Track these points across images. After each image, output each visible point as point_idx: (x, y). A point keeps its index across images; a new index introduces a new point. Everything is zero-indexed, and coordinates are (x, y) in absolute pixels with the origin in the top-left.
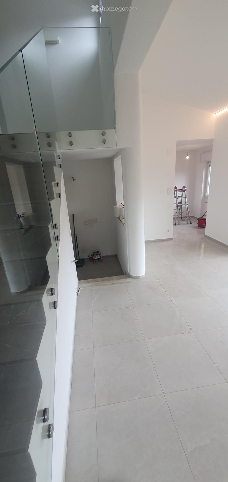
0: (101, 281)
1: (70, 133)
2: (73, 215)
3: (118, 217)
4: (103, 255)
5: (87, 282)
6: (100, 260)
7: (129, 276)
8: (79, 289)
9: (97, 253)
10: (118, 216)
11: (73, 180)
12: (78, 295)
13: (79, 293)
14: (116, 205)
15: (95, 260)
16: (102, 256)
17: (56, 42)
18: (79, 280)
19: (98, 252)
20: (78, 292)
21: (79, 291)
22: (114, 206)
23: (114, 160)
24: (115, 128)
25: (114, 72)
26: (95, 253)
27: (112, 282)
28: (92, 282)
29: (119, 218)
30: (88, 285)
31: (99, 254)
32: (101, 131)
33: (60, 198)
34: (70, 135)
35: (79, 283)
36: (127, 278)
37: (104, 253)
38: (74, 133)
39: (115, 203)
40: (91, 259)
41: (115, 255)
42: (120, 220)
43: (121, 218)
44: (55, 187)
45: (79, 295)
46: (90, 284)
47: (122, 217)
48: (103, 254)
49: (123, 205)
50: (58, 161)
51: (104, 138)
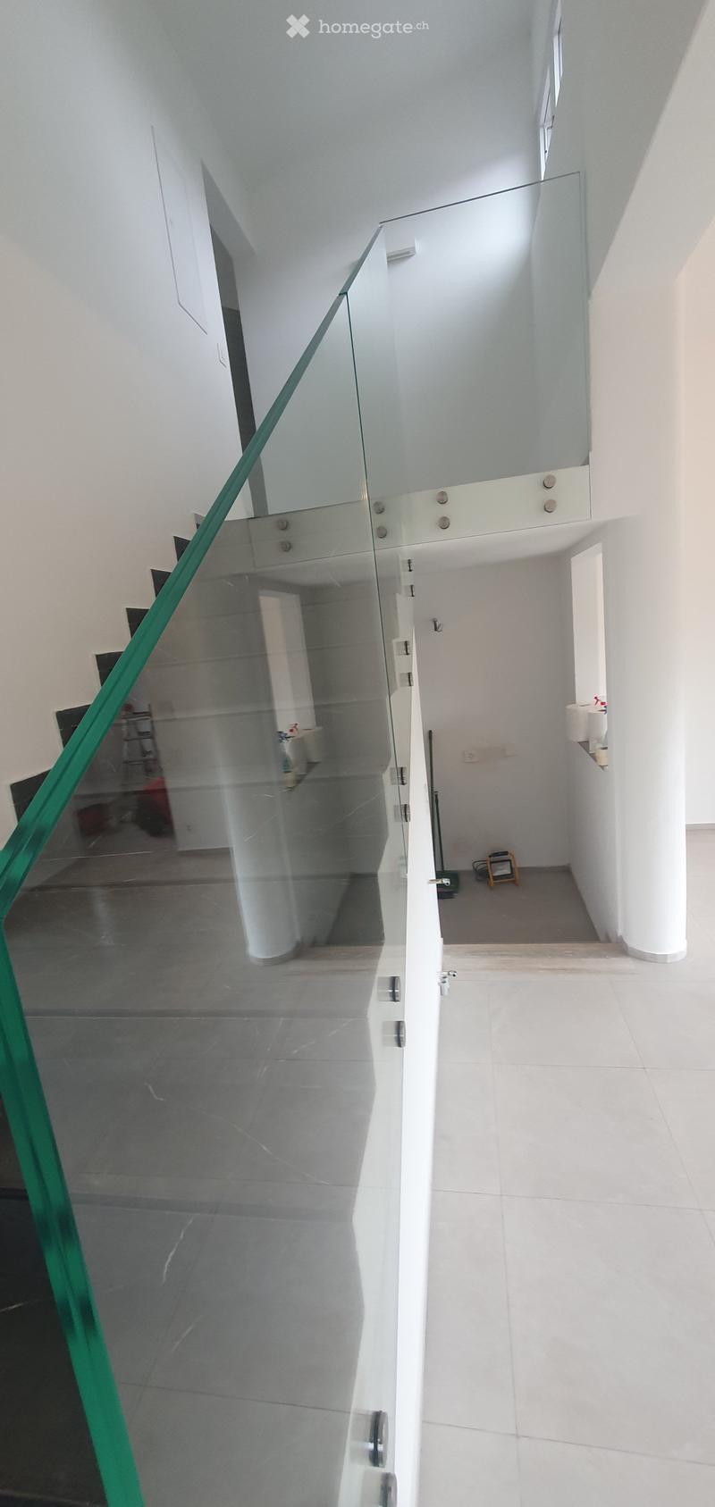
0: (521, 956)
1: (443, 493)
2: (430, 732)
3: (580, 743)
4: (522, 866)
5: (474, 953)
6: (510, 879)
7: (619, 948)
8: (448, 975)
9: (500, 856)
10: (582, 739)
11: (436, 629)
12: (441, 994)
13: (447, 985)
14: (575, 703)
15: (496, 878)
16: (518, 866)
17: (408, 253)
18: (446, 942)
19: (506, 853)
20: (444, 982)
21: (446, 979)
22: (569, 707)
23: (572, 559)
24: (586, 462)
25: (589, 294)
26: (496, 854)
27: (559, 963)
28: (490, 954)
29: (585, 744)
30: (478, 963)
31: (509, 860)
32: (541, 476)
33: (410, 685)
34: (442, 500)
35: (445, 952)
36: (616, 957)
37: (527, 857)
38: (454, 492)
39: (570, 696)
40: (482, 875)
41: (564, 866)
42: (587, 750)
43: (595, 746)
44: (400, 655)
45: (446, 993)
46: (482, 962)
47: (598, 742)
48: (523, 861)
49: (599, 703)
50: (407, 579)
51: (549, 494)
